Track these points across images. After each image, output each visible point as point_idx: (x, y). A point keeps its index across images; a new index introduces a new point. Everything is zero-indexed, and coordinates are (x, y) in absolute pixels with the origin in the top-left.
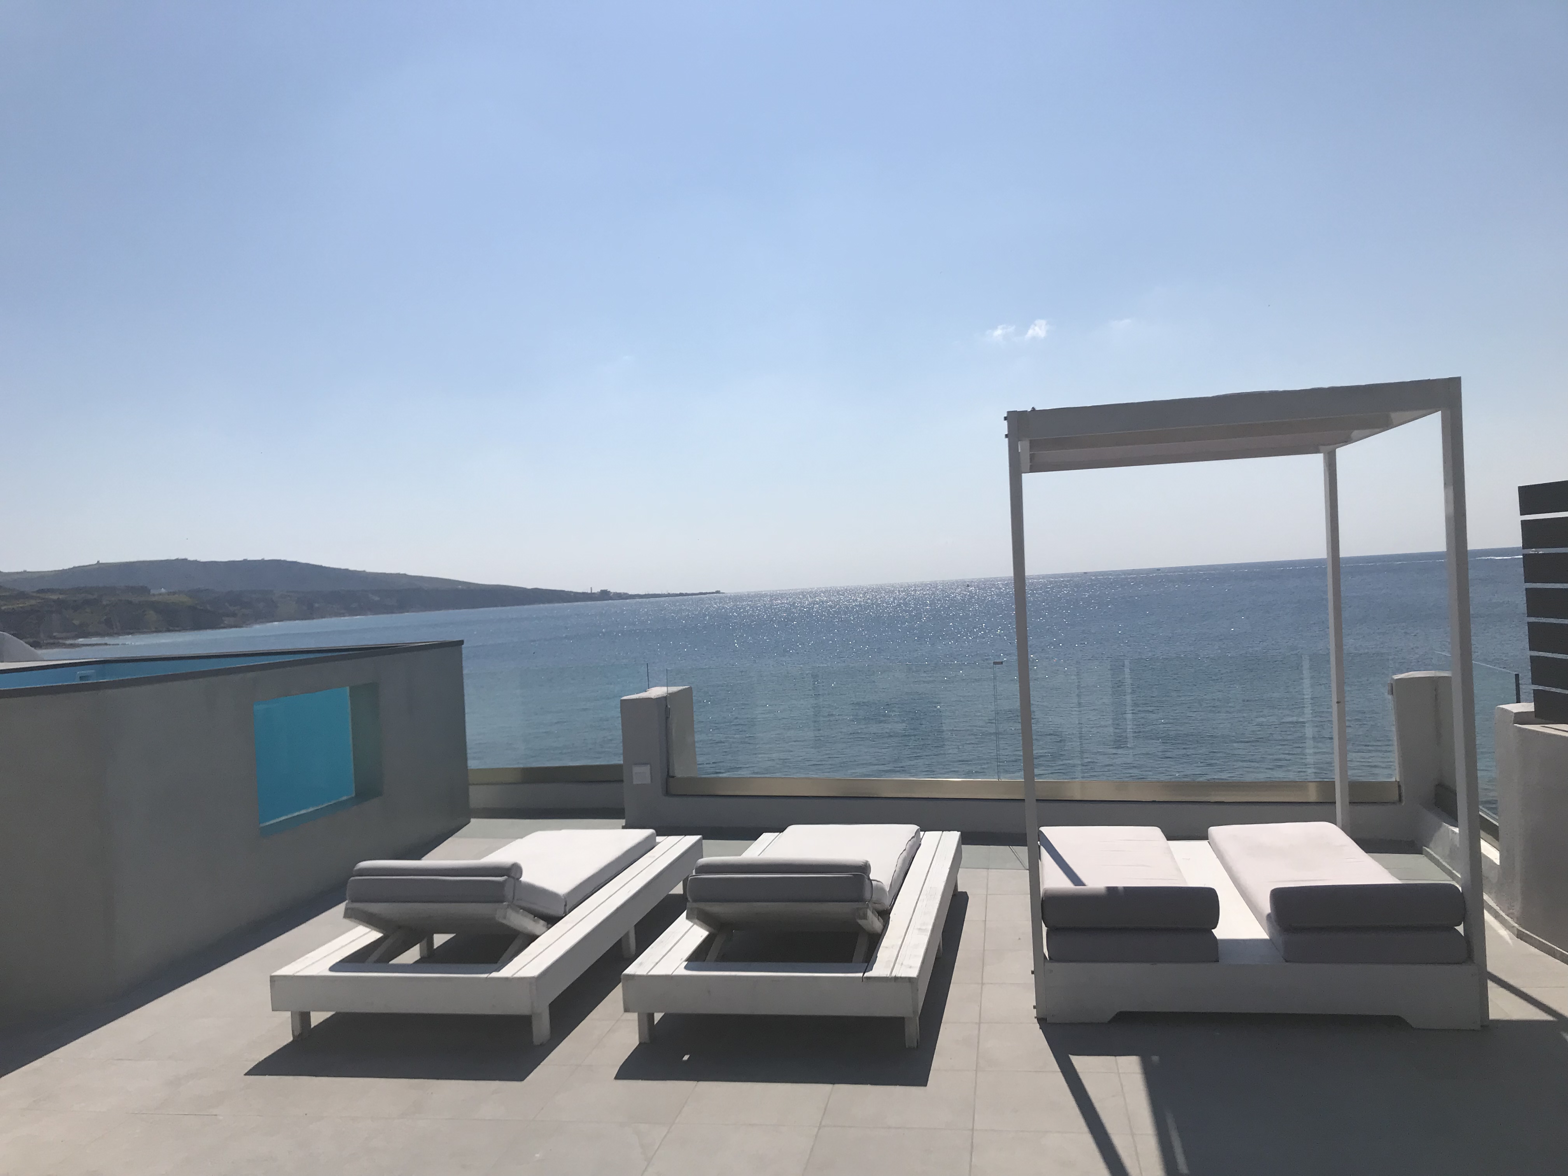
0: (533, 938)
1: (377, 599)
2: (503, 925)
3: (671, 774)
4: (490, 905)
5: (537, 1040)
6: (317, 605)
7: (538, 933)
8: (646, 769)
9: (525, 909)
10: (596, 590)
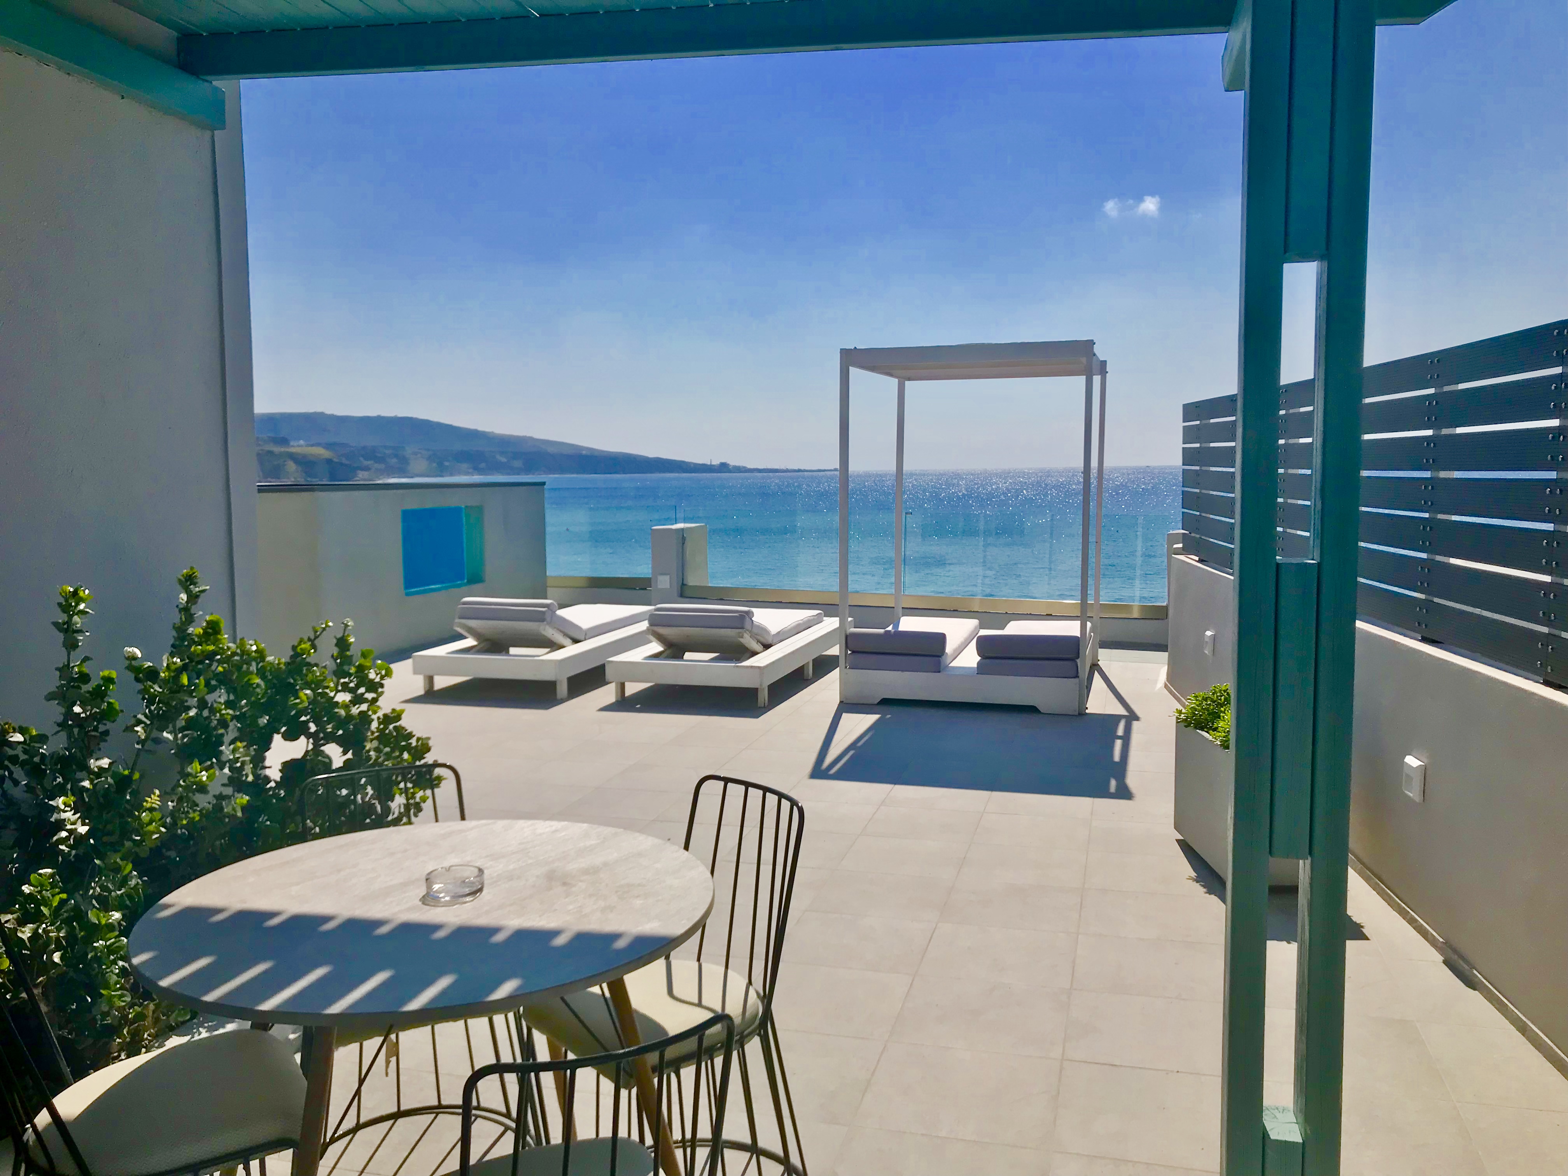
0: (563, 647)
1: (504, 460)
2: (544, 636)
3: (685, 583)
4: (537, 623)
5: (559, 696)
6: (447, 464)
7: (565, 645)
8: (667, 578)
9: (558, 629)
10: (716, 462)
